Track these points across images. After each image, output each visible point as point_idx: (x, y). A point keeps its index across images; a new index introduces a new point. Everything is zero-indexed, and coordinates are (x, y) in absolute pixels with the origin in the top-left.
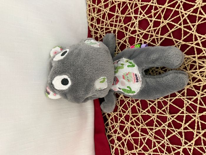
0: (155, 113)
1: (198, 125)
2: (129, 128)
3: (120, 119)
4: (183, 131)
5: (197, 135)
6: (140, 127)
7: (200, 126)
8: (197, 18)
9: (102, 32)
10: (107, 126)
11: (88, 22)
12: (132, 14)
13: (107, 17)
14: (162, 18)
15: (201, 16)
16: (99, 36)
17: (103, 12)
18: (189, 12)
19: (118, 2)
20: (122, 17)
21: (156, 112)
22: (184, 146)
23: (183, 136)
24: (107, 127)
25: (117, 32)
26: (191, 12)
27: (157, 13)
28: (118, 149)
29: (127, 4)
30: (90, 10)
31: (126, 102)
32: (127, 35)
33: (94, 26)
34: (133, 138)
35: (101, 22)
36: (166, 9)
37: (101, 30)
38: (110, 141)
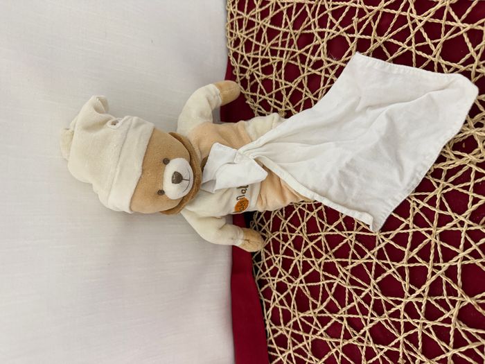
0: (353, 230)
1: (436, 252)
2: (301, 263)
3: (283, 246)
4: (406, 266)
5: (433, 274)
6: (322, 260)
7: (440, 254)
8: (443, 29)
9: (254, 67)
10: (257, 262)
11: (229, 50)
12: (315, 27)
13: (264, 38)
14: (374, 32)
15: (450, 23)
16: (248, 78)
17: (259, 27)
18: (427, 17)
19: (288, 3)
20: (295, 34)
21: (355, 228)
22: (408, 297)
23: (407, 277)
24: (257, 264)
25: (283, 66)
26: (431, 17)
27: (364, 22)
28: (278, 309)
29: (305, 7)
30: (232, 24)
31: (297, 210)
32: (304, 72)
33: (240, 57)
34: (309, 284)
35: (253, 48)
36: (382, 14)
37: (252, 64)
38: (262, 292)
